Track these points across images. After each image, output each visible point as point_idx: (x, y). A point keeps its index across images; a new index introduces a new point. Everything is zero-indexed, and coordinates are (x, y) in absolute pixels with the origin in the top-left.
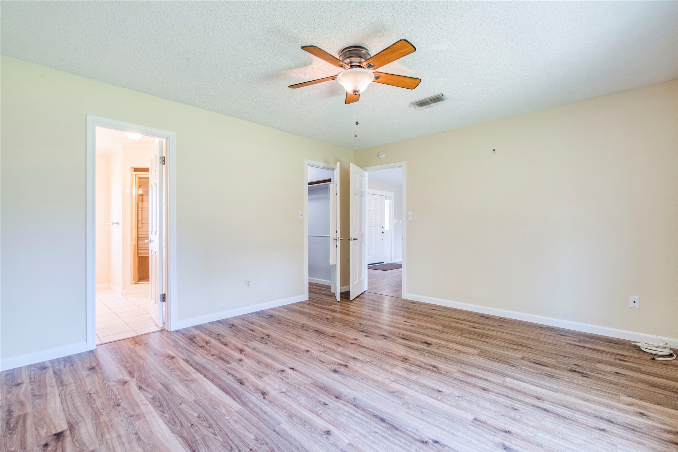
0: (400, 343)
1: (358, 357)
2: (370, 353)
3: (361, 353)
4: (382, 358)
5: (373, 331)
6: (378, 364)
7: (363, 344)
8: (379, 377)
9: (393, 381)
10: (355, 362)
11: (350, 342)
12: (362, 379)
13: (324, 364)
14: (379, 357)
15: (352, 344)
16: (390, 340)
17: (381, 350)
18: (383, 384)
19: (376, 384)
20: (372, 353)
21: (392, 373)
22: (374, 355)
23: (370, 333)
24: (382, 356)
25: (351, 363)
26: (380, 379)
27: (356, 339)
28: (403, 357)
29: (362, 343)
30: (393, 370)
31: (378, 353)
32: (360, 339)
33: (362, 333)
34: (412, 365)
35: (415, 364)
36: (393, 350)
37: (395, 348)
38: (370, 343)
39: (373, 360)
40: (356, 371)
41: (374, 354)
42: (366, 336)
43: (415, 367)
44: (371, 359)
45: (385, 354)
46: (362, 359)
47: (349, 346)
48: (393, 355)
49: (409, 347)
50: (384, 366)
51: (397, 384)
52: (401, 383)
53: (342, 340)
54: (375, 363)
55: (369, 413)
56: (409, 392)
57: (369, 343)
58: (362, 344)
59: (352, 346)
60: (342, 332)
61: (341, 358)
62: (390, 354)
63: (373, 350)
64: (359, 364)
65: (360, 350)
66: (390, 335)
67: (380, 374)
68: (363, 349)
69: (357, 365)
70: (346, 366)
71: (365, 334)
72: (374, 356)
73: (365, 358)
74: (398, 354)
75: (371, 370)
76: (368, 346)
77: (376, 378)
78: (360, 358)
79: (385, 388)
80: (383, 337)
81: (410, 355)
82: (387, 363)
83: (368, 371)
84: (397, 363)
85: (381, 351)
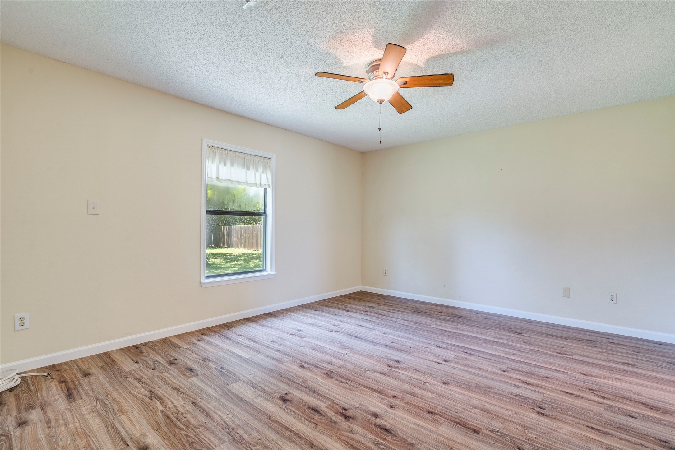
0: (324, 400)
1: (381, 376)
2: (367, 381)
3: (378, 381)
4: (354, 376)
5: (366, 432)
6: (358, 368)
7: (378, 396)
8: (357, 357)
9: (346, 355)
10: (383, 371)
11: (398, 400)
12: (371, 356)
13: (413, 368)
14: (357, 377)
15: (394, 397)
16: (338, 407)
17: (353, 387)
18: (354, 353)
19: (359, 353)
20: (365, 382)
21: (346, 361)
22: (363, 379)
23: (371, 424)
24: (353, 377)
25: (386, 369)
26: (357, 356)
27: (391, 407)
28: (330, 377)
29: (380, 400)
30: (344, 363)
31: (356, 381)
32: (384, 406)
33: (386, 424)
34: (323, 368)
35: (320, 370)
36: (338, 387)
37: (334, 391)
38: (368, 398)
39: (363, 373)
40: (378, 362)
41: (362, 381)
42: (376, 415)
43: (322, 366)
44: (365, 373)
45: (349, 380)
46: (376, 374)
47: (396, 392)
48: (340, 379)
49: (314, 392)
50: (352, 367)
51: (343, 353)
52: (340, 354)
53: (413, 404)
54: (361, 369)
55: (364, 339)
56: (336, 349)
57: (370, 399)
58: (380, 397)
59: (393, 393)
60: (426, 429)
61: (399, 374)
62: (343, 380)
63: (364, 387)
64: (377, 368)
65: (381, 386)
66: (335, 419)
67: (356, 359)
68: (376, 388)
69: (379, 367)
70: (389, 366)
71: (378, 421)
72: (362, 377)
73: (373, 374)
74: (333, 380)
75: (365, 363)
76: (371, 392)
77: (360, 357)
78: (378, 375)
79: (353, 351)
80: (348, 414)
81: (319, 379)
82: (348, 370)
83: (367, 363)
84: (337, 370)
85: (353, 385)
